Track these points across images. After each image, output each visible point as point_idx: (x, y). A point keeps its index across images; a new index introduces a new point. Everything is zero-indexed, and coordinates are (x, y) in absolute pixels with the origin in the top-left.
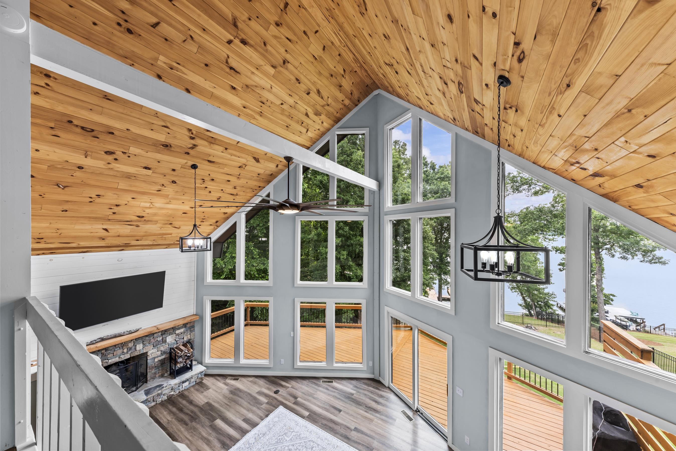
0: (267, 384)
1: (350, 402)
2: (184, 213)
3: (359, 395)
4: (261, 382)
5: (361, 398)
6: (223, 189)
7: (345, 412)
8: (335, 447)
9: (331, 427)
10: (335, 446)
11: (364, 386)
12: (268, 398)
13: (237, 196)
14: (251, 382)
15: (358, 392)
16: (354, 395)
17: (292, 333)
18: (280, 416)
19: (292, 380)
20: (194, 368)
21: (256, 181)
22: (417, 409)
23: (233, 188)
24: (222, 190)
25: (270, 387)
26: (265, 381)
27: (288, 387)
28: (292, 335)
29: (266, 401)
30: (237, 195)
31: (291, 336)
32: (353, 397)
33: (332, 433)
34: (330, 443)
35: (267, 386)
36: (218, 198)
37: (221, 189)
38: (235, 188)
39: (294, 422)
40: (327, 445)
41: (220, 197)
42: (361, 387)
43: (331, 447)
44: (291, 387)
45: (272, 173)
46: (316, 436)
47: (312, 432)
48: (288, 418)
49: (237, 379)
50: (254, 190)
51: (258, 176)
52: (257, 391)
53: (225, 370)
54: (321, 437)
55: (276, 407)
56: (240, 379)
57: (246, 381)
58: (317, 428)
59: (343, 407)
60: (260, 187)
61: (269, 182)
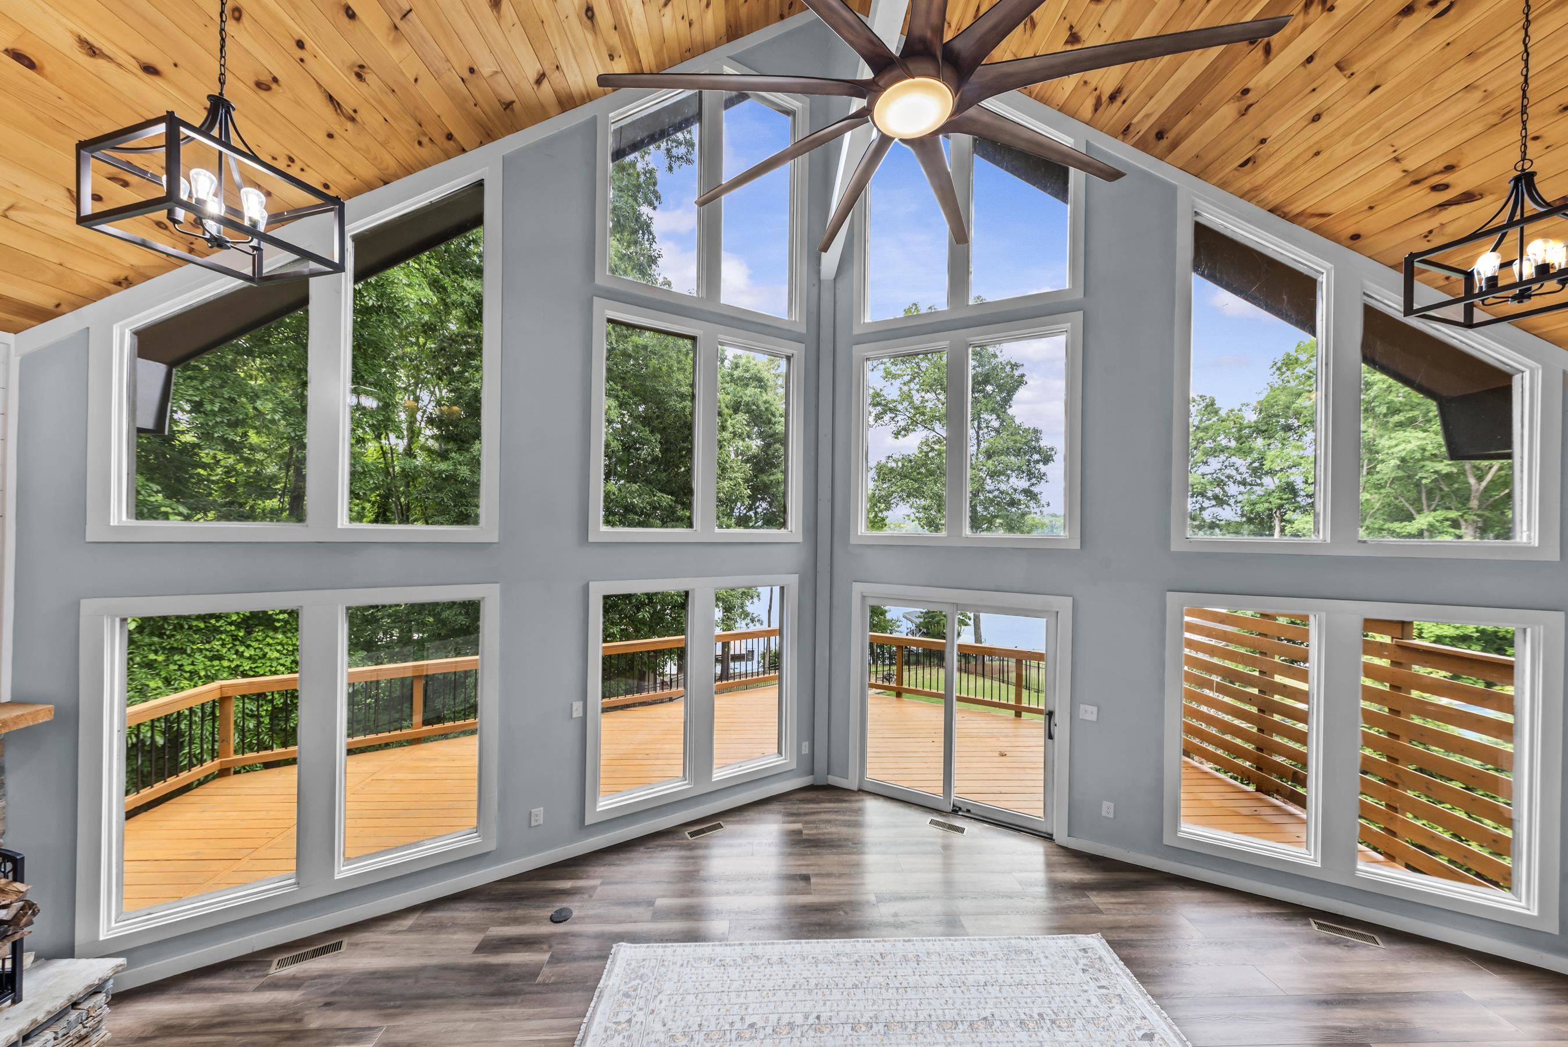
0: (499, 910)
1: (808, 849)
2: (18, 56)
3: (816, 827)
4: (465, 913)
5: (825, 831)
6: (309, 43)
7: (817, 875)
8: (880, 960)
9: (821, 922)
10: (878, 958)
11: (806, 806)
12: (545, 947)
13: (349, 125)
14: (411, 930)
15: (807, 823)
16: (804, 832)
17: (578, 706)
18: (642, 970)
19: (587, 865)
20: (29, 984)
21: (452, 98)
22: (954, 806)
23: (351, 67)
24: (300, 44)
25: (520, 912)
26: (482, 905)
27: (594, 888)
28: (577, 713)
29: (546, 957)
30: (353, 120)
31: (575, 715)
32: (804, 837)
33: (837, 934)
34: (856, 957)
35: (503, 914)
36: (265, 78)
37: (299, 33)
38: (359, 76)
39: (705, 964)
40: (854, 966)
41: (275, 80)
42: (802, 811)
43: (868, 965)
44: (602, 884)
45: (513, 97)
46: (806, 961)
47: (785, 959)
48: (674, 963)
49: (338, 946)
50: (425, 140)
51: (466, 74)
52: (475, 946)
53: (241, 934)
54: (820, 957)
55: (603, 956)
56: (346, 940)
57: (388, 937)
58: (790, 943)
59: (804, 868)
60: (450, 137)
61: (488, 135)
